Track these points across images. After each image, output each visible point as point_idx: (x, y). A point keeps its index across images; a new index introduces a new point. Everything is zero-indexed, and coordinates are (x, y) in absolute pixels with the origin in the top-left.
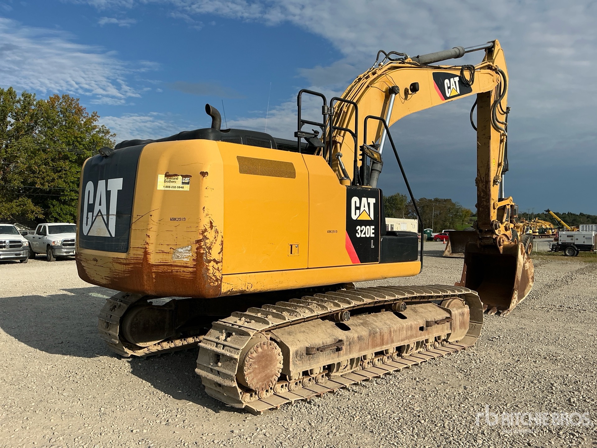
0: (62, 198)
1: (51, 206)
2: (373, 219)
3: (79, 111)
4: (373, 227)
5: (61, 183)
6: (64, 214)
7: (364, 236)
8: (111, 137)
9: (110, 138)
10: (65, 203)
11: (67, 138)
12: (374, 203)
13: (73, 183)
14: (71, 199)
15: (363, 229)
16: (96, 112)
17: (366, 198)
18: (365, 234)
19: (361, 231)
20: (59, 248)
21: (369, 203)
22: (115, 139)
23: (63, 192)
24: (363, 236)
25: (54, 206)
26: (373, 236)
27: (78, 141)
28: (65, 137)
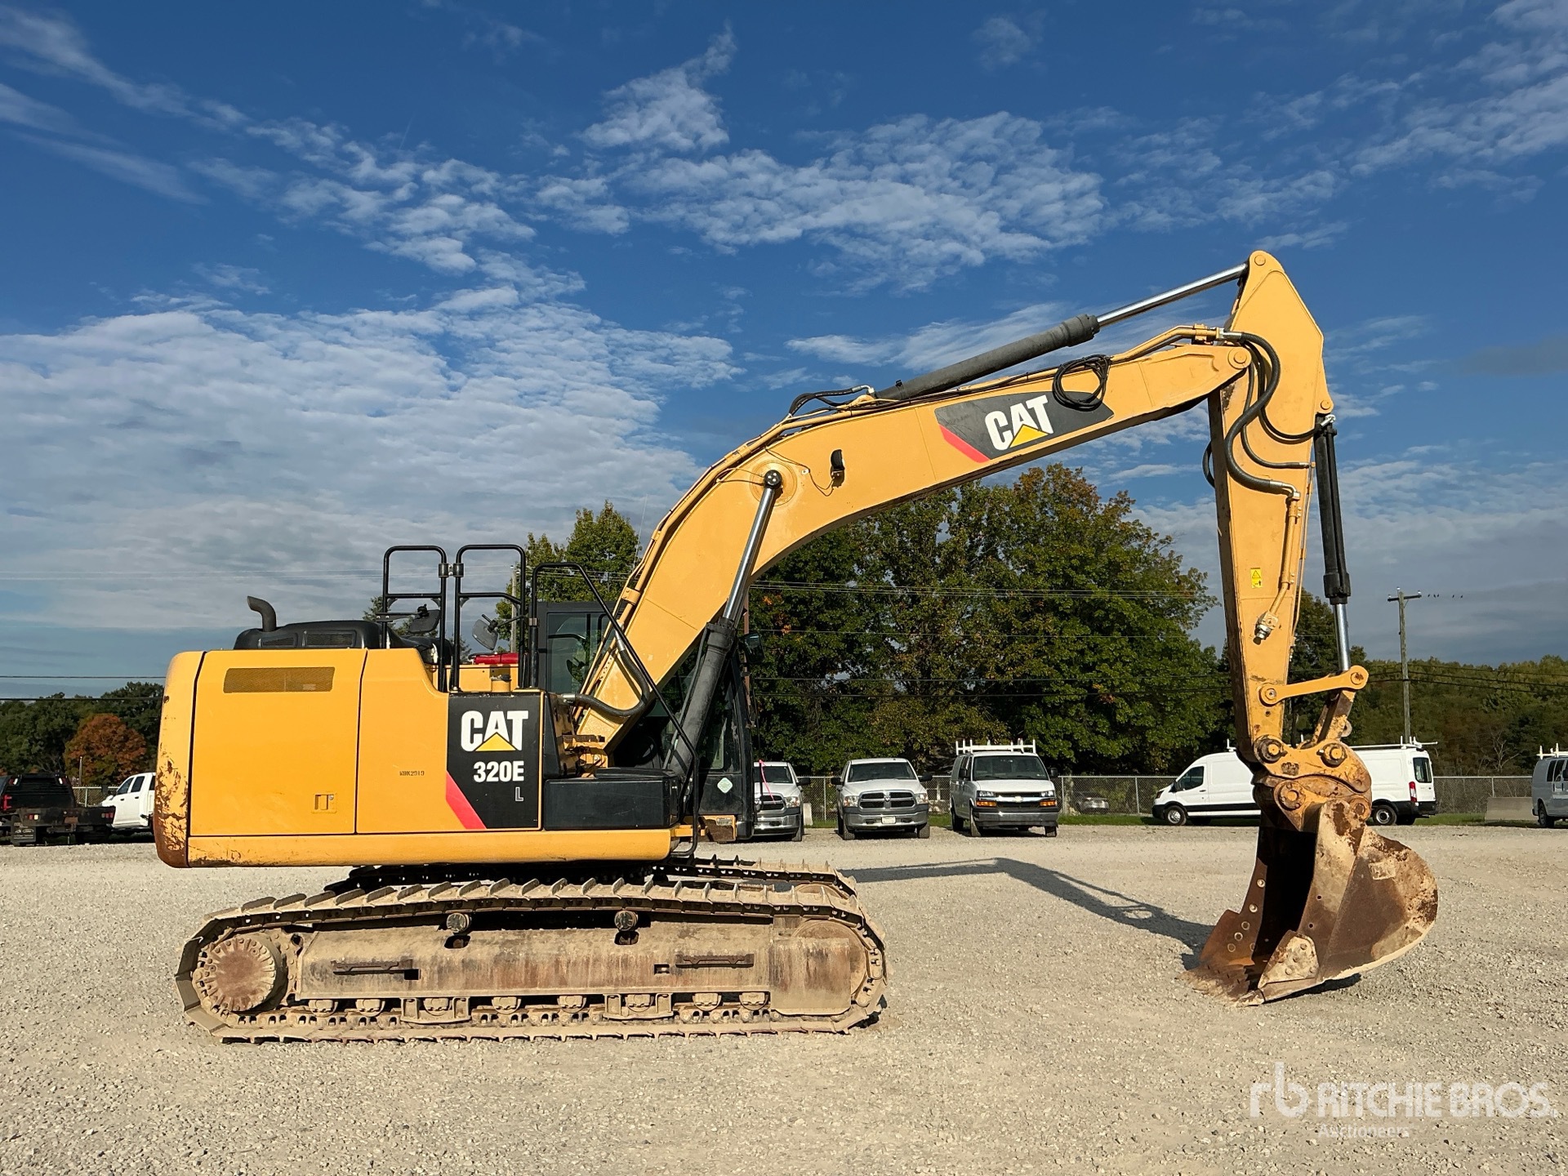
0: (1047, 699)
1: (1028, 720)
2: (520, 748)
3: (1087, 496)
4: (521, 763)
5: (1038, 668)
6: (1052, 737)
7: (496, 779)
8: (1161, 545)
9: (1158, 548)
10: (1054, 710)
11: (1051, 562)
12: (524, 720)
13: (1069, 663)
14: (1066, 701)
15: (493, 767)
16: (1126, 492)
17: (502, 713)
18: (497, 775)
19: (487, 772)
20: (855, 810)
21: (511, 721)
22: (1169, 549)
23: (1047, 684)
24: (491, 779)
25: (1033, 718)
26: (521, 779)
27: (1072, 567)
28: (1047, 561)
